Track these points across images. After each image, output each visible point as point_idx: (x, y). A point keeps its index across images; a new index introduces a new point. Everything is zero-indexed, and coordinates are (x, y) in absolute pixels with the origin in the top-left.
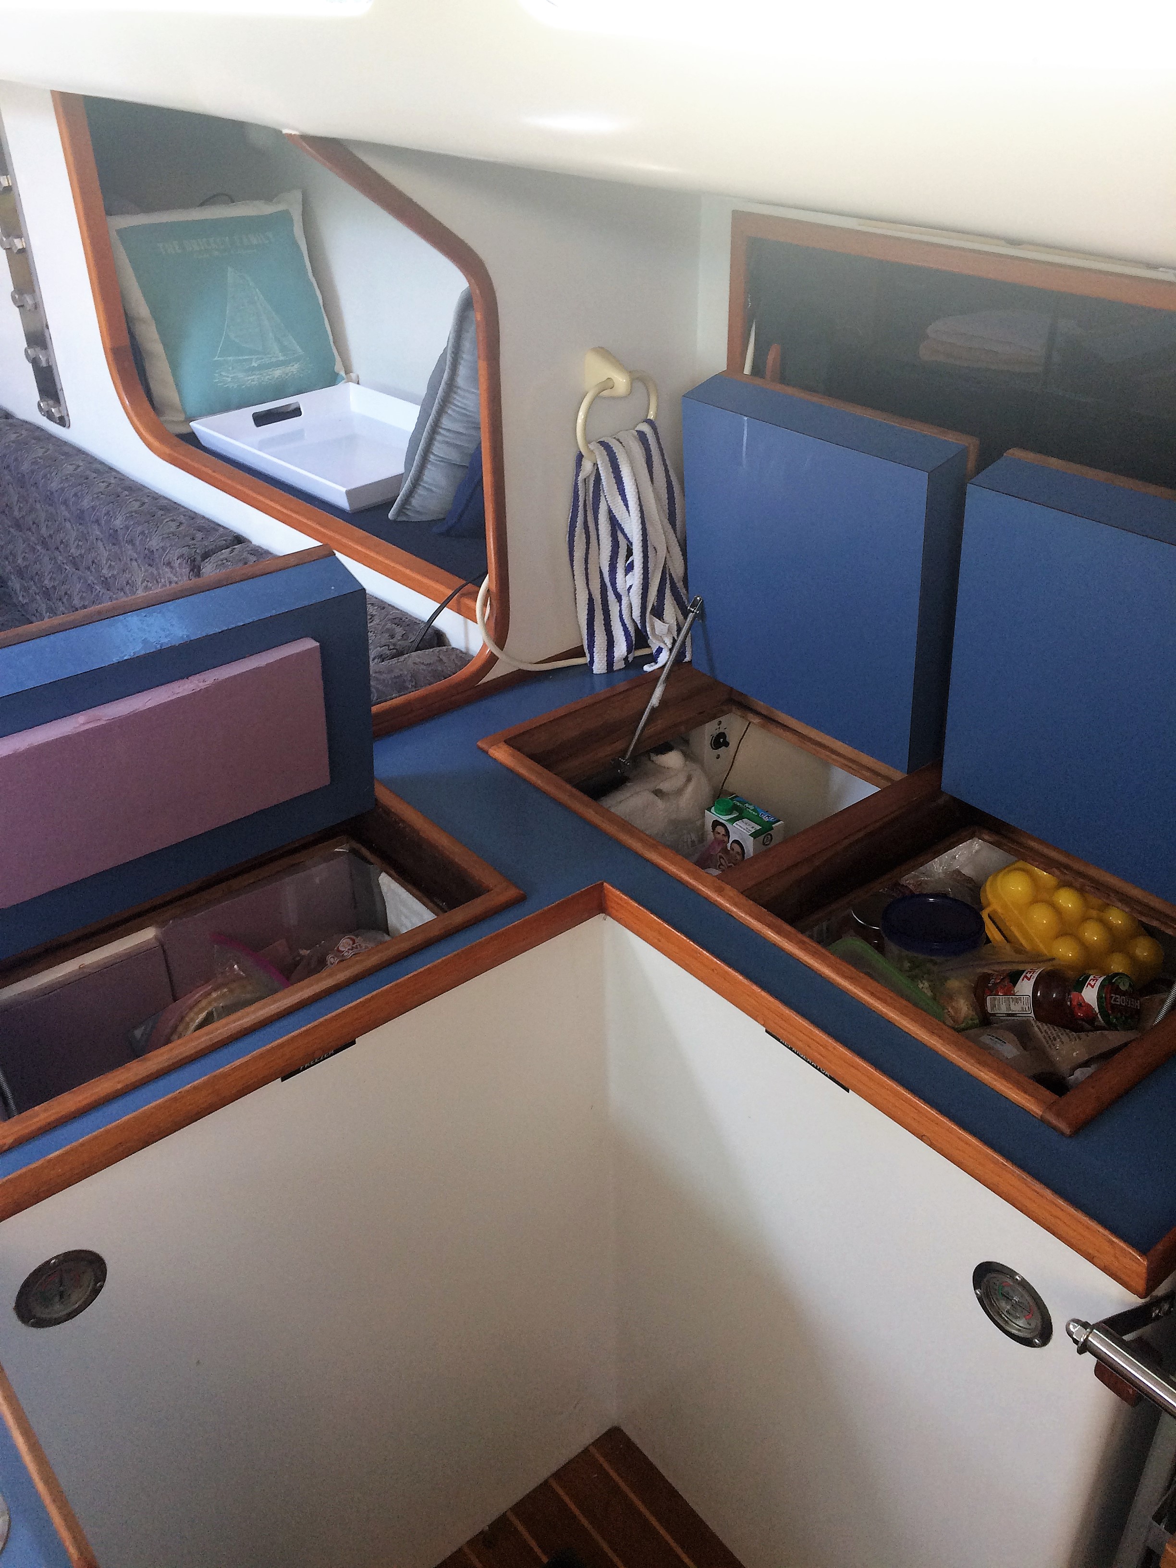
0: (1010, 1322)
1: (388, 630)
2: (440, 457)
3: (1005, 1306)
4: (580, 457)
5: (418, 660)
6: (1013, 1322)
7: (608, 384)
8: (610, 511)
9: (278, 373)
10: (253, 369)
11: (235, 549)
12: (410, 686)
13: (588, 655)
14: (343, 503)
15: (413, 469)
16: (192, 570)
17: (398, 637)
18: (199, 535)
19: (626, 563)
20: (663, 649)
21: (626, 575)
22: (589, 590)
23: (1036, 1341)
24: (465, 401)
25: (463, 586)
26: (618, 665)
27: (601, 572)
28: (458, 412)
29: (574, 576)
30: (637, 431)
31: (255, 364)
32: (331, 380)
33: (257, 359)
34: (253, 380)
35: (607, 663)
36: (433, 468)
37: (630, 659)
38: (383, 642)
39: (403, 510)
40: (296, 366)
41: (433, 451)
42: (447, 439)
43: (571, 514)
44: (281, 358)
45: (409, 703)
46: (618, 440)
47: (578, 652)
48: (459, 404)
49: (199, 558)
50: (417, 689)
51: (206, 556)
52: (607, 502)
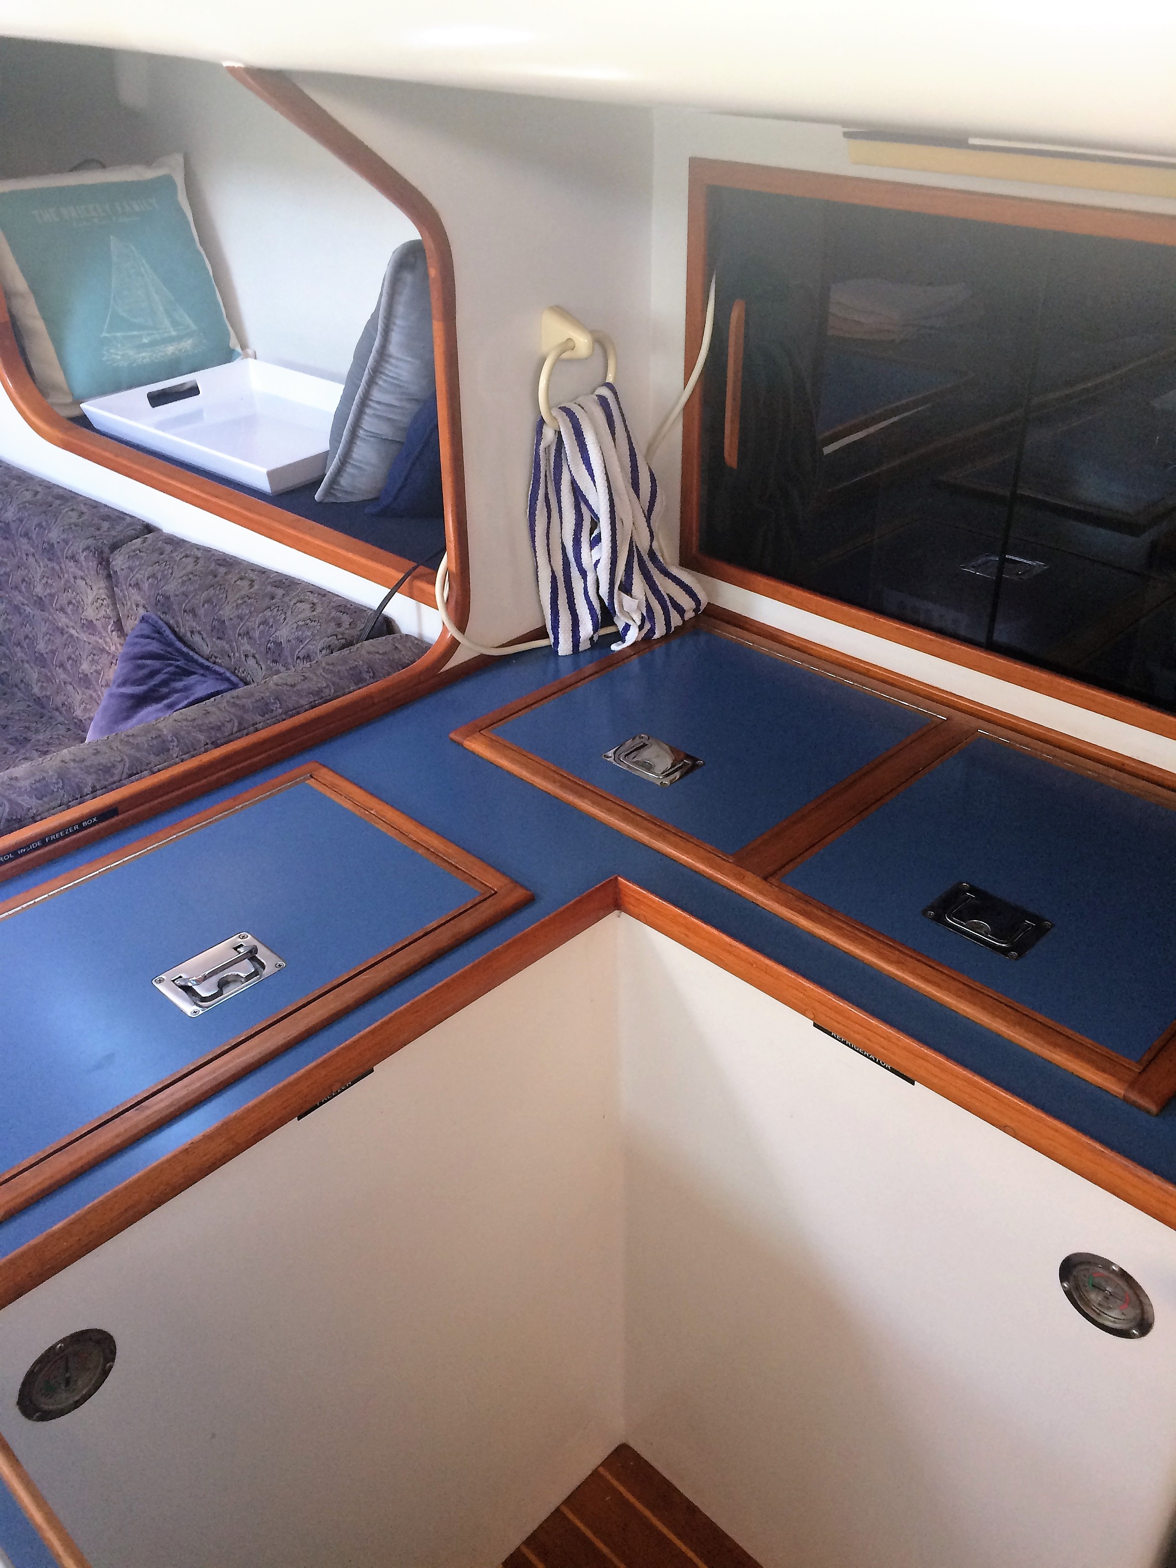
0: (1101, 1313)
1: (333, 619)
2: (371, 432)
3: (1095, 1297)
4: (541, 423)
5: (372, 649)
6: (1106, 1314)
7: (569, 345)
8: (573, 482)
9: (170, 349)
10: (144, 346)
11: (147, 538)
12: (368, 678)
13: (551, 636)
14: (264, 485)
15: (341, 446)
16: (101, 563)
17: (346, 625)
18: (105, 525)
19: (591, 537)
20: (630, 625)
21: (591, 550)
22: (551, 567)
23: (1134, 1331)
24: (397, 370)
25: (414, 569)
26: (584, 645)
27: (564, 548)
28: (392, 384)
29: (535, 552)
30: (597, 396)
31: (145, 341)
32: (228, 356)
33: (148, 335)
34: (145, 357)
35: (573, 644)
36: (363, 445)
37: (596, 638)
38: (330, 631)
39: (332, 491)
40: (190, 341)
41: (362, 426)
42: (379, 413)
43: (531, 485)
44: (174, 333)
45: (370, 696)
46: (579, 405)
47: (541, 633)
48: (391, 374)
49: (107, 550)
50: (375, 680)
51: (114, 547)
52: (571, 473)
